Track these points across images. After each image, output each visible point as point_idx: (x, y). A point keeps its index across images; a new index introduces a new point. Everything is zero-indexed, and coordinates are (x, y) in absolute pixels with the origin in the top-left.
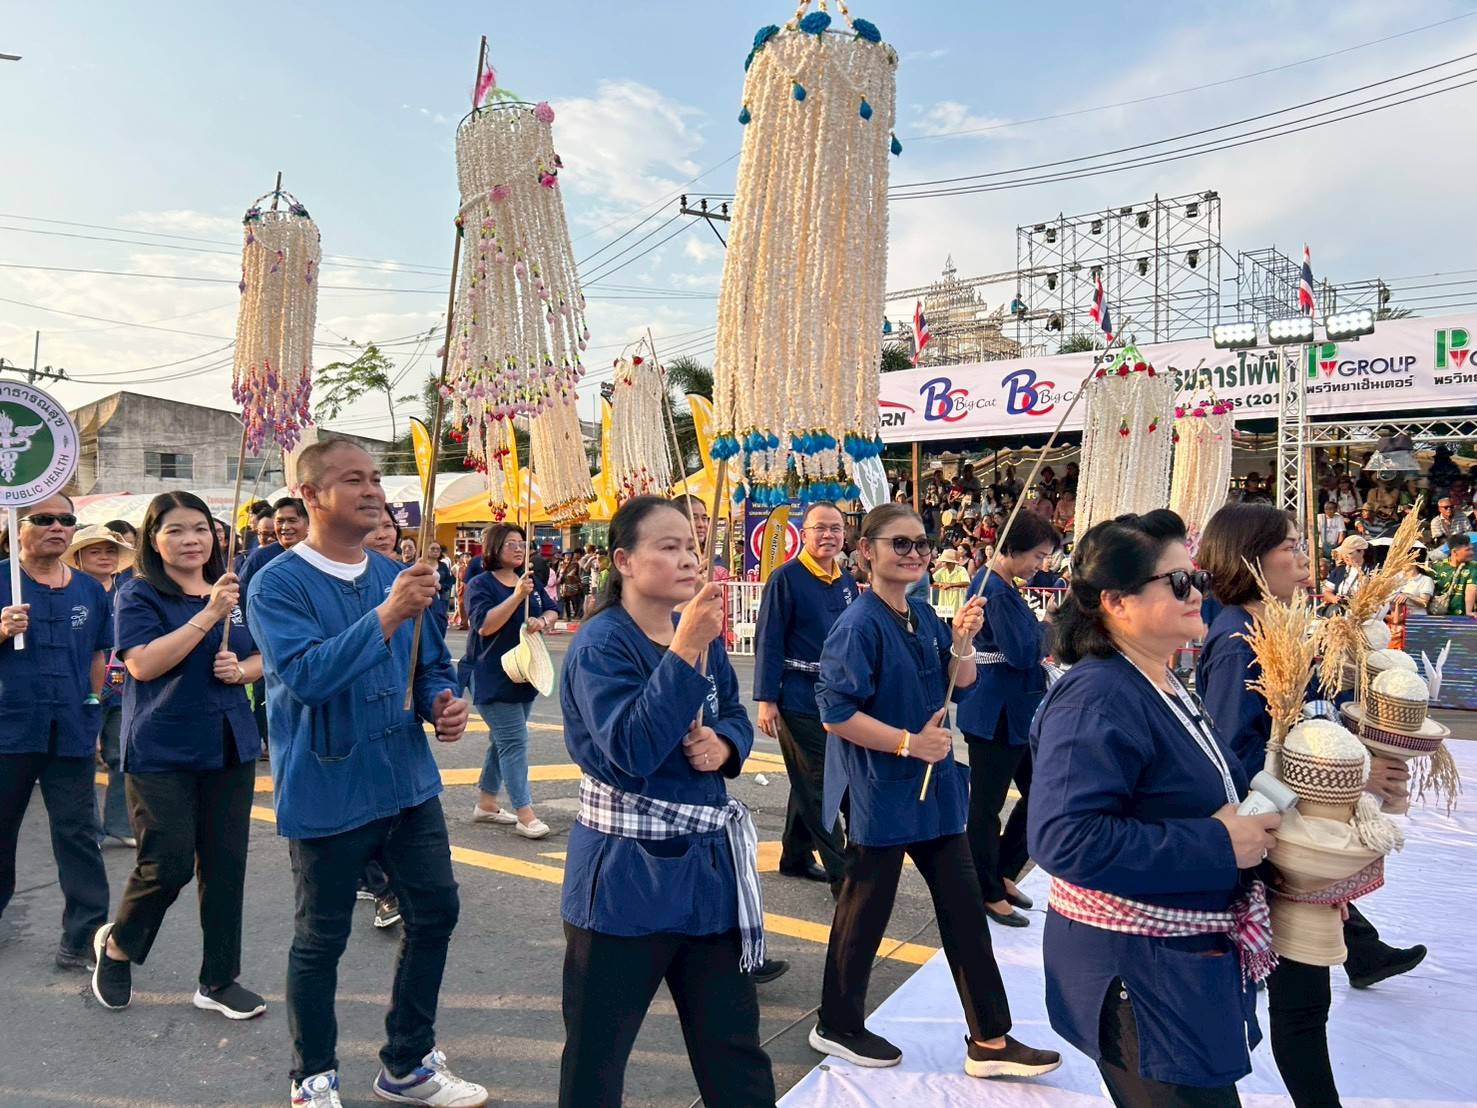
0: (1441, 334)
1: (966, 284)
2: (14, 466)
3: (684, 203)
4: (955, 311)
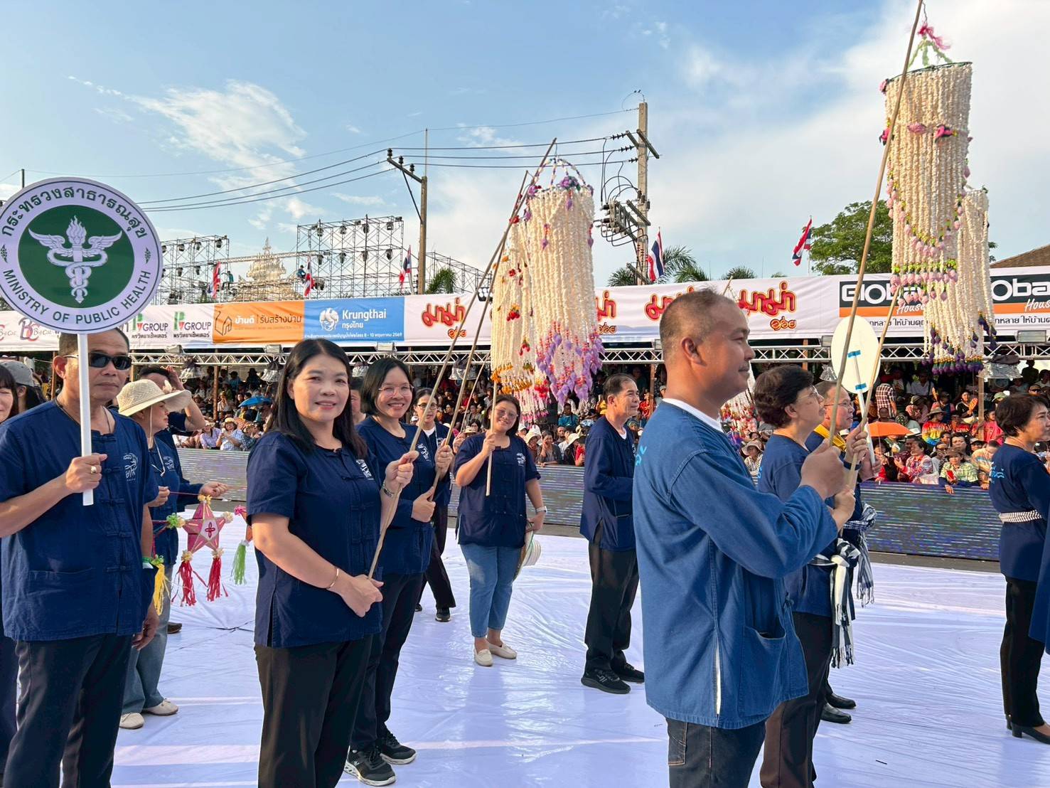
0: (177, 313)
1: (276, 256)
2: (86, 283)
4: (268, 272)
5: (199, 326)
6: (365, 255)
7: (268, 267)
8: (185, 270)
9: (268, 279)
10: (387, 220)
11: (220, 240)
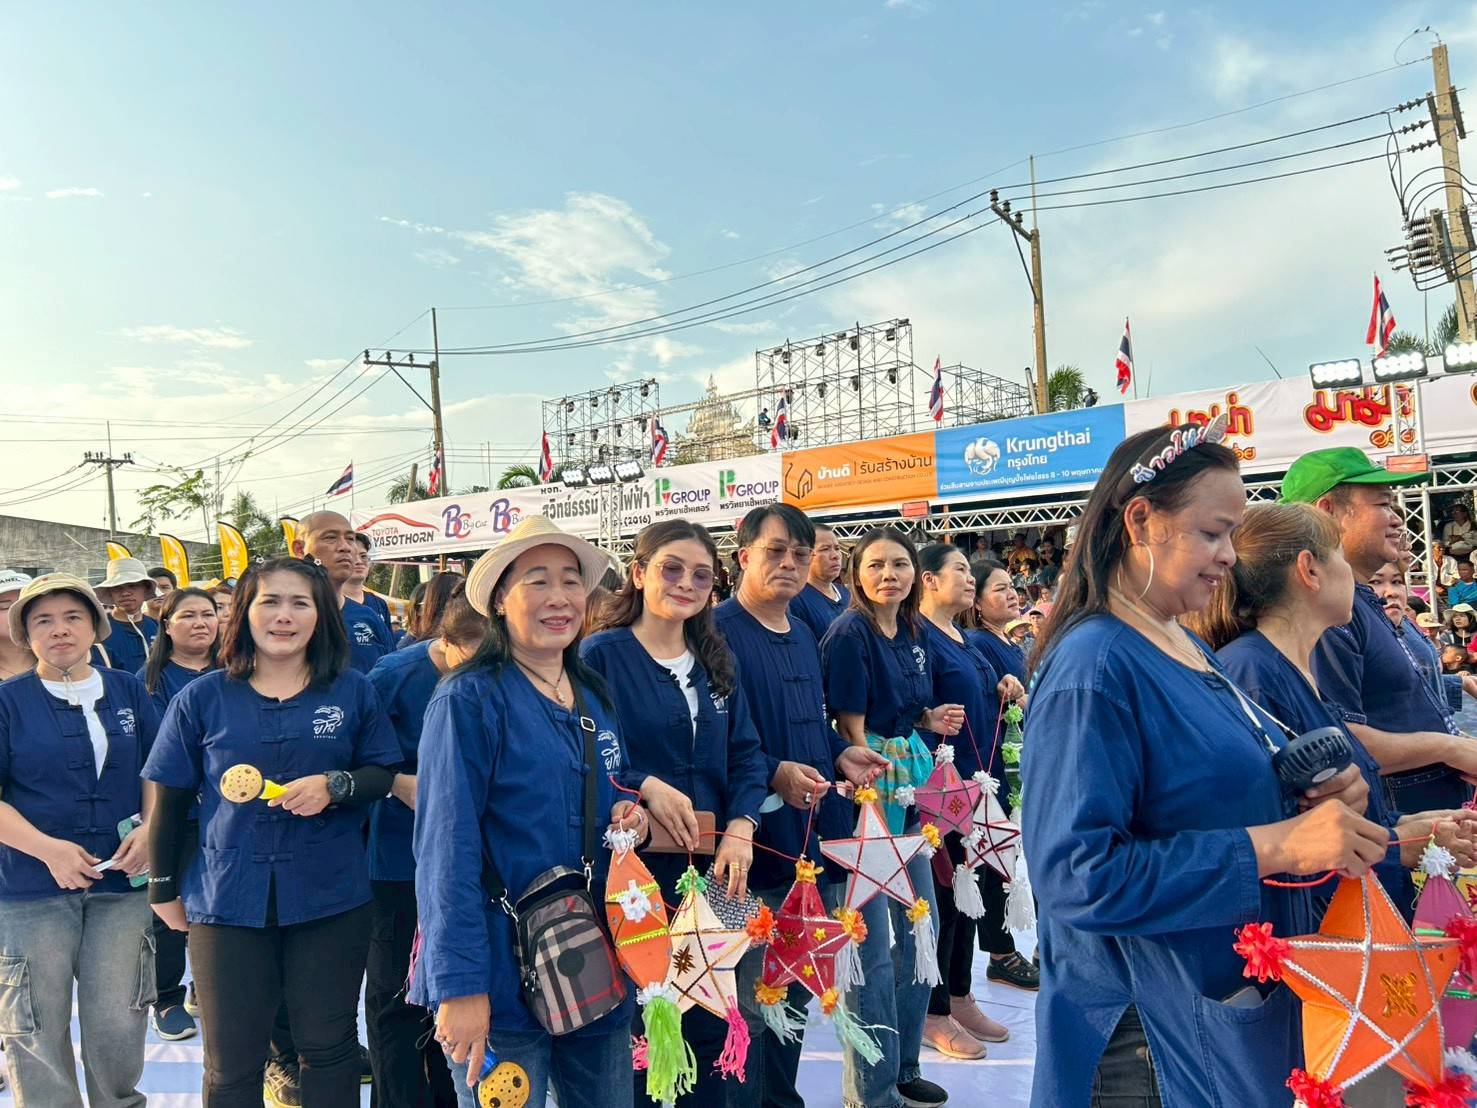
0: (722, 473)
1: (725, 399)
3: (367, 356)
4: (716, 423)
5: (759, 489)
6: (856, 383)
7: (715, 415)
8: (602, 432)
9: (716, 432)
10: (888, 326)
11: (646, 386)
